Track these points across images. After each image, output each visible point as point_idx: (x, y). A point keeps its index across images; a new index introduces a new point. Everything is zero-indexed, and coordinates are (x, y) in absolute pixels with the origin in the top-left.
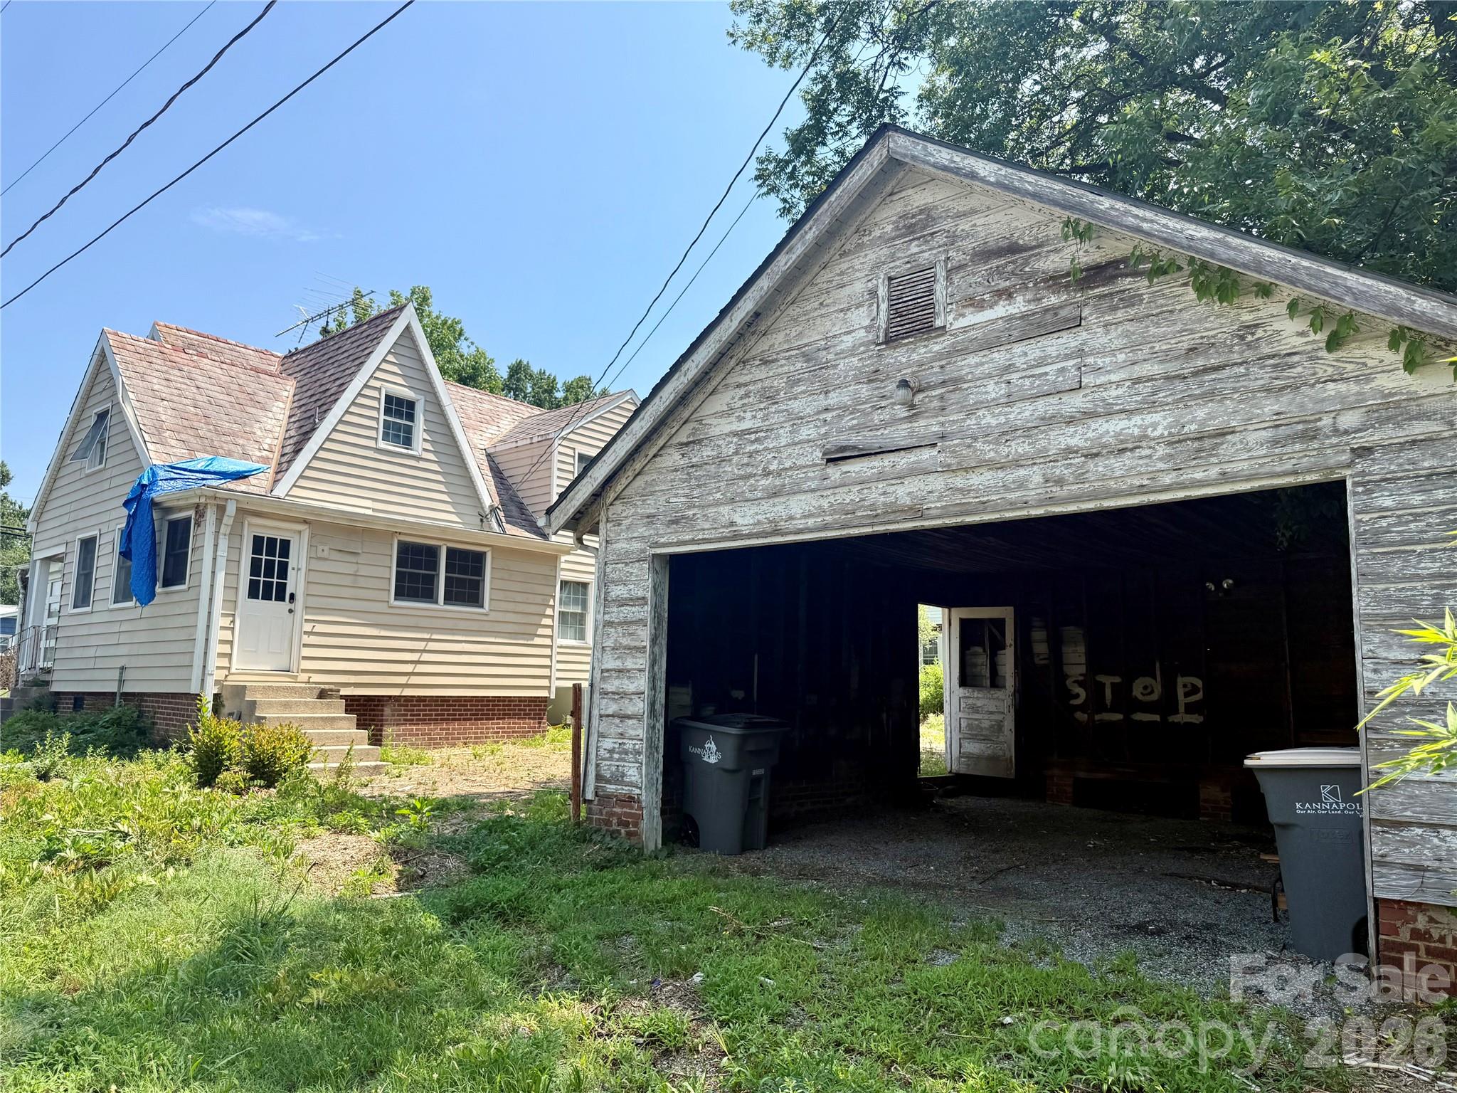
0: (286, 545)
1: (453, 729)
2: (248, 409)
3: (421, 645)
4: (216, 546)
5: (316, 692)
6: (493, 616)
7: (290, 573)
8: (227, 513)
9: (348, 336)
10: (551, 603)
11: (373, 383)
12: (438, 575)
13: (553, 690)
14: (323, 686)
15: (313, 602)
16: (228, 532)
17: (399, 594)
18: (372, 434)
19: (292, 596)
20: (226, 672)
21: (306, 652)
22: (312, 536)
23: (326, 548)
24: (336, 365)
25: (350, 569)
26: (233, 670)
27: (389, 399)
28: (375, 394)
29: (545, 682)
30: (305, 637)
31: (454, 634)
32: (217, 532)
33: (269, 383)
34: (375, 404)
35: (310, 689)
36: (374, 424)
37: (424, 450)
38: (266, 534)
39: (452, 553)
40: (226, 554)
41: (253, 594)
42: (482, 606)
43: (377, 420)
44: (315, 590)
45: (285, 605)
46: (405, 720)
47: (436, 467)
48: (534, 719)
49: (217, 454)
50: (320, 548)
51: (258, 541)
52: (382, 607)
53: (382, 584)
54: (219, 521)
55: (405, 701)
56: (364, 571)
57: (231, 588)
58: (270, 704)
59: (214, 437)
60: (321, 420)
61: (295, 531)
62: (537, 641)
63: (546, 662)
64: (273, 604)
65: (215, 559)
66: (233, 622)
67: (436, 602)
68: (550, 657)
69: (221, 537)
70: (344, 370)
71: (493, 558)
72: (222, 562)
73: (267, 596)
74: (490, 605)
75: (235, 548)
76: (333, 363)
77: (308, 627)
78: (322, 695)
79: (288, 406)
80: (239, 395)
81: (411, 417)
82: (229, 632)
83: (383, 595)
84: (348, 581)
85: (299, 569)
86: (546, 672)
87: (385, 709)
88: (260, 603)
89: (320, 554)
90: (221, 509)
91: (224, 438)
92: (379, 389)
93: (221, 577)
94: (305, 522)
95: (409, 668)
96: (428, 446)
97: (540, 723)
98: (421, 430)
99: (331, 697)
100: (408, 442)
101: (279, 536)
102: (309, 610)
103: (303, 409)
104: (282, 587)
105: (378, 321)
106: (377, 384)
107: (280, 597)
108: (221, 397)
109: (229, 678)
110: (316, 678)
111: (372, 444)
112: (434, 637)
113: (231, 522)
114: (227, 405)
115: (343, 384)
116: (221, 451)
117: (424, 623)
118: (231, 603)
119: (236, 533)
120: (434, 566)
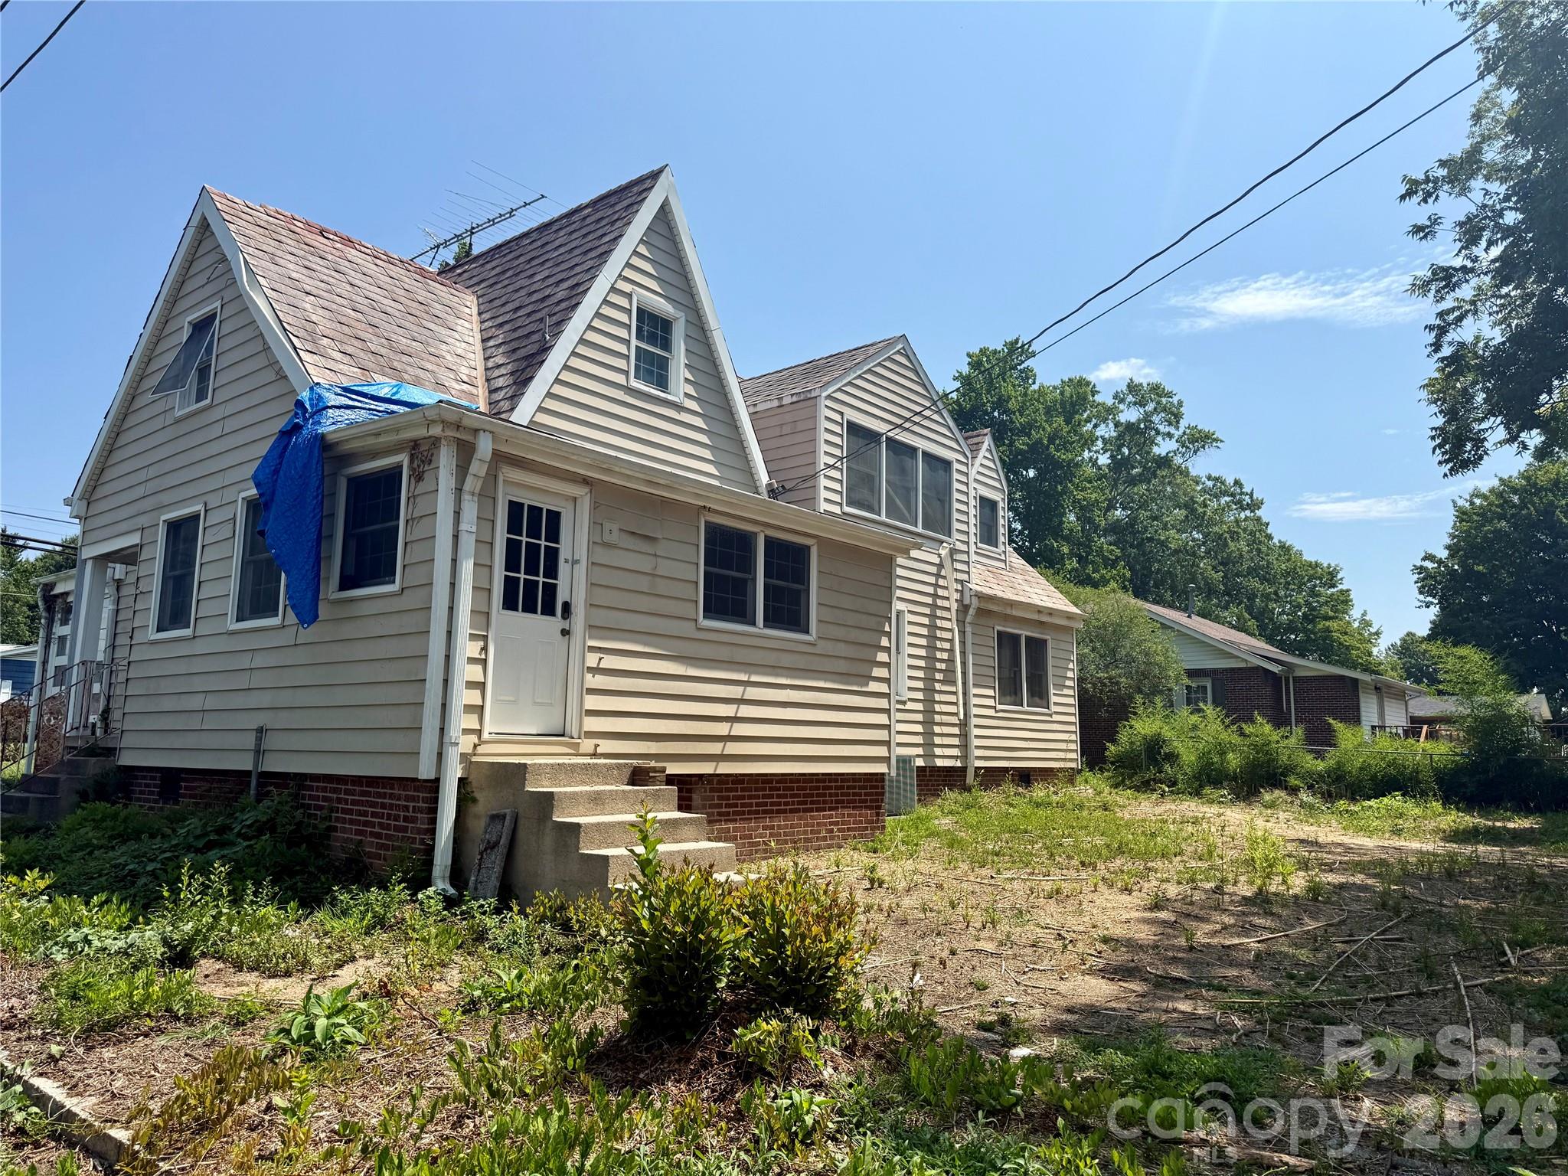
0: (554, 517)
1: (779, 827)
2: (425, 323)
3: (735, 692)
4: (457, 514)
5: (627, 773)
6: (824, 647)
7: (563, 568)
8: (478, 455)
9: (555, 228)
10: (887, 629)
11: (623, 286)
12: (754, 580)
13: (893, 761)
14: (635, 762)
15: (601, 617)
16: (477, 491)
17: (710, 611)
18: (621, 364)
19: (567, 607)
20: (474, 739)
21: (592, 702)
22: (595, 506)
23: (615, 527)
24: (548, 265)
25: (644, 564)
26: (485, 736)
27: (641, 312)
28: (623, 302)
29: (882, 752)
30: (589, 676)
31: (777, 675)
32: (459, 490)
33: (443, 294)
34: (624, 318)
35: (619, 767)
36: (623, 349)
37: (687, 395)
38: (528, 499)
39: (770, 542)
40: (474, 529)
41: (510, 603)
42: (807, 632)
43: (627, 342)
44: (603, 597)
45: (556, 623)
46: (719, 814)
47: (699, 422)
48: (871, 808)
49: (401, 380)
50: (607, 526)
51: (515, 508)
52: (688, 629)
53: (687, 591)
54: (462, 470)
55: (720, 782)
56: (665, 568)
57: (482, 590)
58: (573, 796)
59: (392, 355)
60: (556, 335)
61: (567, 498)
62: (873, 687)
63: (882, 719)
64: (537, 622)
65: (456, 537)
66: (485, 649)
67: (754, 624)
68: (887, 711)
69: (466, 497)
70: (572, 268)
71: (819, 556)
72: (468, 543)
73: (530, 608)
74: (818, 631)
75: (486, 520)
76: (542, 264)
77: (592, 660)
78: (638, 777)
79: (476, 327)
80: (409, 303)
81: (666, 345)
82: (479, 668)
83: (687, 609)
84: (643, 583)
85: (575, 562)
86: (882, 735)
87: (694, 796)
88: (520, 617)
89: (607, 538)
90: (466, 451)
91: (405, 358)
92: (629, 296)
93: (467, 568)
94: (585, 481)
95: (722, 729)
96: (691, 391)
97: (878, 814)
98: (682, 365)
99: (652, 781)
100: (662, 383)
101: (546, 504)
102: (594, 631)
103: (507, 327)
104: (551, 591)
105: (613, 200)
106: (627, 287)
107: (549, 610)
108: (386, 301)
109: (480, 750)
110: (607, 746)
111: (620, 379)
112: (754, 678)
113: (483, 473)
114: (397, 314)
115: (578, 285)
116: (406, 376)
117: (741, 655)
118: (482, 616)
119: (487, 496)
120: (748, 566)
